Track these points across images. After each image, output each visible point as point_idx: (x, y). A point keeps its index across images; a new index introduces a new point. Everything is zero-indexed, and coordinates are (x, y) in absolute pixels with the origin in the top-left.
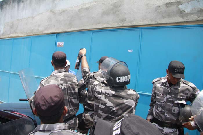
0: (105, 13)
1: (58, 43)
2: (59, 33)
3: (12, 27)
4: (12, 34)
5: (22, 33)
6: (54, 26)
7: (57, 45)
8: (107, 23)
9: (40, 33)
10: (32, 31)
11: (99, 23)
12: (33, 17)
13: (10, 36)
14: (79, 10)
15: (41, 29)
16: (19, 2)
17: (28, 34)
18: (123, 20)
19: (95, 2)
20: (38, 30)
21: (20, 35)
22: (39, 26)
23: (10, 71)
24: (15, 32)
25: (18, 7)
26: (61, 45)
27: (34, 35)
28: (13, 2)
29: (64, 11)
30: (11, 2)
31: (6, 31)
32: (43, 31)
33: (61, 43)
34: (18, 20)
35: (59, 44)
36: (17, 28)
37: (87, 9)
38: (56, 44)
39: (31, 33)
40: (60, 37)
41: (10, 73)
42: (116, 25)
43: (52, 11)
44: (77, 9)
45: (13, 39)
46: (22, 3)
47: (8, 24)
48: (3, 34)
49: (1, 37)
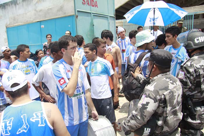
0: (58, 11)
2: (41, 21)
5: (21, 23)
8: (60, 15)
10: (27, 21)
11: (57, 15)
12: (26, 14)
13: (14, 25)
14: (48, 10)
15: (32, 20)
16: (15, 5)
17: (25, 23)
18: (65, 13)
19: (54, 5)
20: (30, 20)
21: (21, 24)
22: (30, 18)
24: (17, 22)
25: (15, 7)
28: (12, 5)
29: (41, 10)
30: (10, 4)
31: (11, 22)
33: (43, 26)
34: (17, 15)
36: (18, 20)
37: (51, 9)
38: (40, 27)
40: (42, 23)
42: (63, 16)
43: (35, 10)
44: (47, 9)
45: (17, 27)
46: (17, 5)
47: (11, 18)
48: (9, 25)
49: (9, 26)
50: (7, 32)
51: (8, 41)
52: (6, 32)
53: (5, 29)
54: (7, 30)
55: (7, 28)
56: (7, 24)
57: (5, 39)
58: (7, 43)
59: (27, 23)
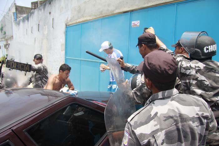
1: (133, 22)
2: (132, 11)
3: (79, 11)
4: (80, 19)
5: (90, 16)
6: (127, 3)
7: (132, 25)
9: (111, 13)
10: (101, 13)
13: (78, 21)
15: (111, 8)
20: (108, 10)
21: (88, 18)
22: (109, 5)
23: (80, 58)
24: (83, 16)
26: (136, 25)
27: (104, 16)
31: (73, 16)
32: (113, 11)
33: (136, 23)
34: (85, 2)
35: (134, 24)
36: (84, 11)
39: (100, 15)
41: (81, 60)
45: (82, 24)
47: (75, 9)
48: (71, 21)
49: (69, 24)
50: (66, 32)
51: (66, 48)
52: (64, 33)
53: (63, 28)
54: (66, 29)
55: (66, 27)
56: (67, 20)
57: (62, 45)
58: (64, 52)
59: (101, 16)
